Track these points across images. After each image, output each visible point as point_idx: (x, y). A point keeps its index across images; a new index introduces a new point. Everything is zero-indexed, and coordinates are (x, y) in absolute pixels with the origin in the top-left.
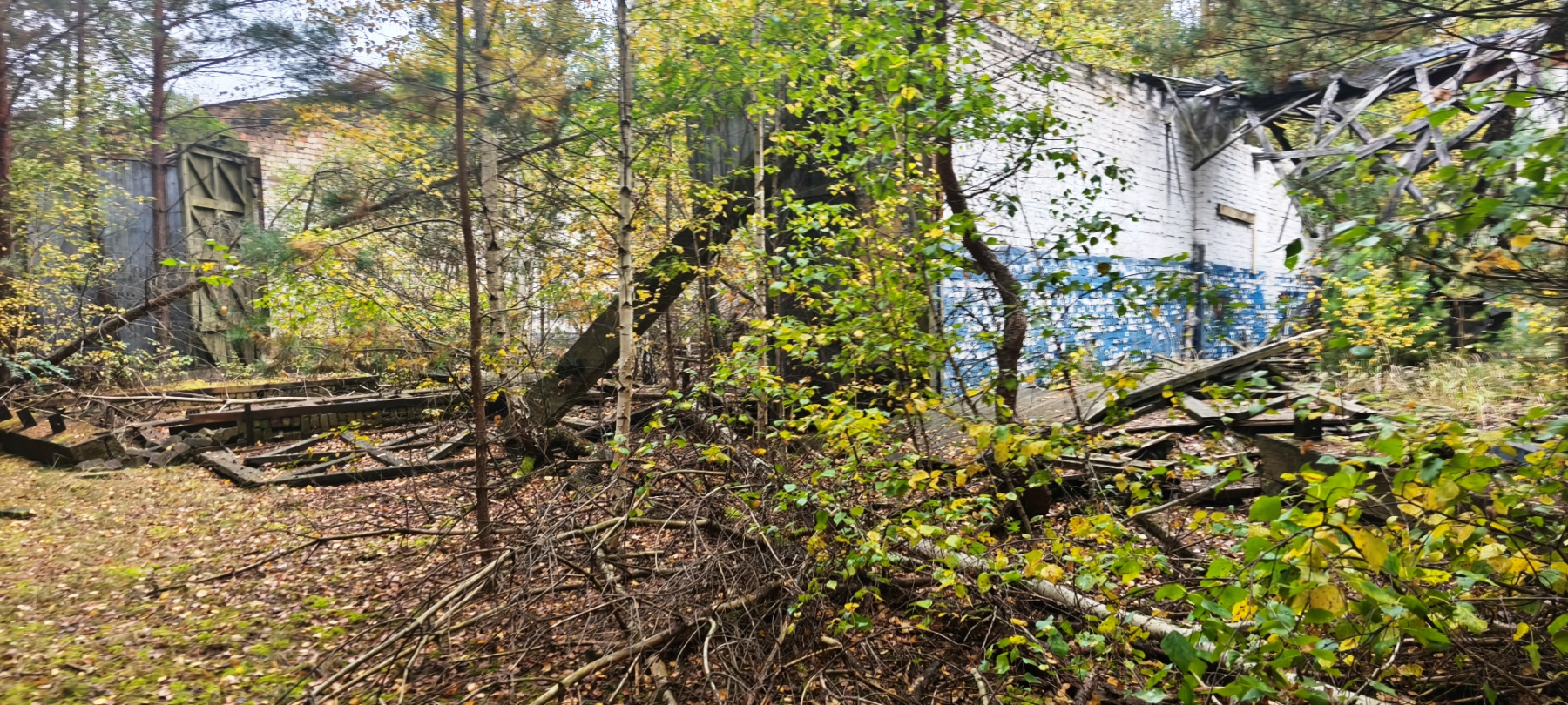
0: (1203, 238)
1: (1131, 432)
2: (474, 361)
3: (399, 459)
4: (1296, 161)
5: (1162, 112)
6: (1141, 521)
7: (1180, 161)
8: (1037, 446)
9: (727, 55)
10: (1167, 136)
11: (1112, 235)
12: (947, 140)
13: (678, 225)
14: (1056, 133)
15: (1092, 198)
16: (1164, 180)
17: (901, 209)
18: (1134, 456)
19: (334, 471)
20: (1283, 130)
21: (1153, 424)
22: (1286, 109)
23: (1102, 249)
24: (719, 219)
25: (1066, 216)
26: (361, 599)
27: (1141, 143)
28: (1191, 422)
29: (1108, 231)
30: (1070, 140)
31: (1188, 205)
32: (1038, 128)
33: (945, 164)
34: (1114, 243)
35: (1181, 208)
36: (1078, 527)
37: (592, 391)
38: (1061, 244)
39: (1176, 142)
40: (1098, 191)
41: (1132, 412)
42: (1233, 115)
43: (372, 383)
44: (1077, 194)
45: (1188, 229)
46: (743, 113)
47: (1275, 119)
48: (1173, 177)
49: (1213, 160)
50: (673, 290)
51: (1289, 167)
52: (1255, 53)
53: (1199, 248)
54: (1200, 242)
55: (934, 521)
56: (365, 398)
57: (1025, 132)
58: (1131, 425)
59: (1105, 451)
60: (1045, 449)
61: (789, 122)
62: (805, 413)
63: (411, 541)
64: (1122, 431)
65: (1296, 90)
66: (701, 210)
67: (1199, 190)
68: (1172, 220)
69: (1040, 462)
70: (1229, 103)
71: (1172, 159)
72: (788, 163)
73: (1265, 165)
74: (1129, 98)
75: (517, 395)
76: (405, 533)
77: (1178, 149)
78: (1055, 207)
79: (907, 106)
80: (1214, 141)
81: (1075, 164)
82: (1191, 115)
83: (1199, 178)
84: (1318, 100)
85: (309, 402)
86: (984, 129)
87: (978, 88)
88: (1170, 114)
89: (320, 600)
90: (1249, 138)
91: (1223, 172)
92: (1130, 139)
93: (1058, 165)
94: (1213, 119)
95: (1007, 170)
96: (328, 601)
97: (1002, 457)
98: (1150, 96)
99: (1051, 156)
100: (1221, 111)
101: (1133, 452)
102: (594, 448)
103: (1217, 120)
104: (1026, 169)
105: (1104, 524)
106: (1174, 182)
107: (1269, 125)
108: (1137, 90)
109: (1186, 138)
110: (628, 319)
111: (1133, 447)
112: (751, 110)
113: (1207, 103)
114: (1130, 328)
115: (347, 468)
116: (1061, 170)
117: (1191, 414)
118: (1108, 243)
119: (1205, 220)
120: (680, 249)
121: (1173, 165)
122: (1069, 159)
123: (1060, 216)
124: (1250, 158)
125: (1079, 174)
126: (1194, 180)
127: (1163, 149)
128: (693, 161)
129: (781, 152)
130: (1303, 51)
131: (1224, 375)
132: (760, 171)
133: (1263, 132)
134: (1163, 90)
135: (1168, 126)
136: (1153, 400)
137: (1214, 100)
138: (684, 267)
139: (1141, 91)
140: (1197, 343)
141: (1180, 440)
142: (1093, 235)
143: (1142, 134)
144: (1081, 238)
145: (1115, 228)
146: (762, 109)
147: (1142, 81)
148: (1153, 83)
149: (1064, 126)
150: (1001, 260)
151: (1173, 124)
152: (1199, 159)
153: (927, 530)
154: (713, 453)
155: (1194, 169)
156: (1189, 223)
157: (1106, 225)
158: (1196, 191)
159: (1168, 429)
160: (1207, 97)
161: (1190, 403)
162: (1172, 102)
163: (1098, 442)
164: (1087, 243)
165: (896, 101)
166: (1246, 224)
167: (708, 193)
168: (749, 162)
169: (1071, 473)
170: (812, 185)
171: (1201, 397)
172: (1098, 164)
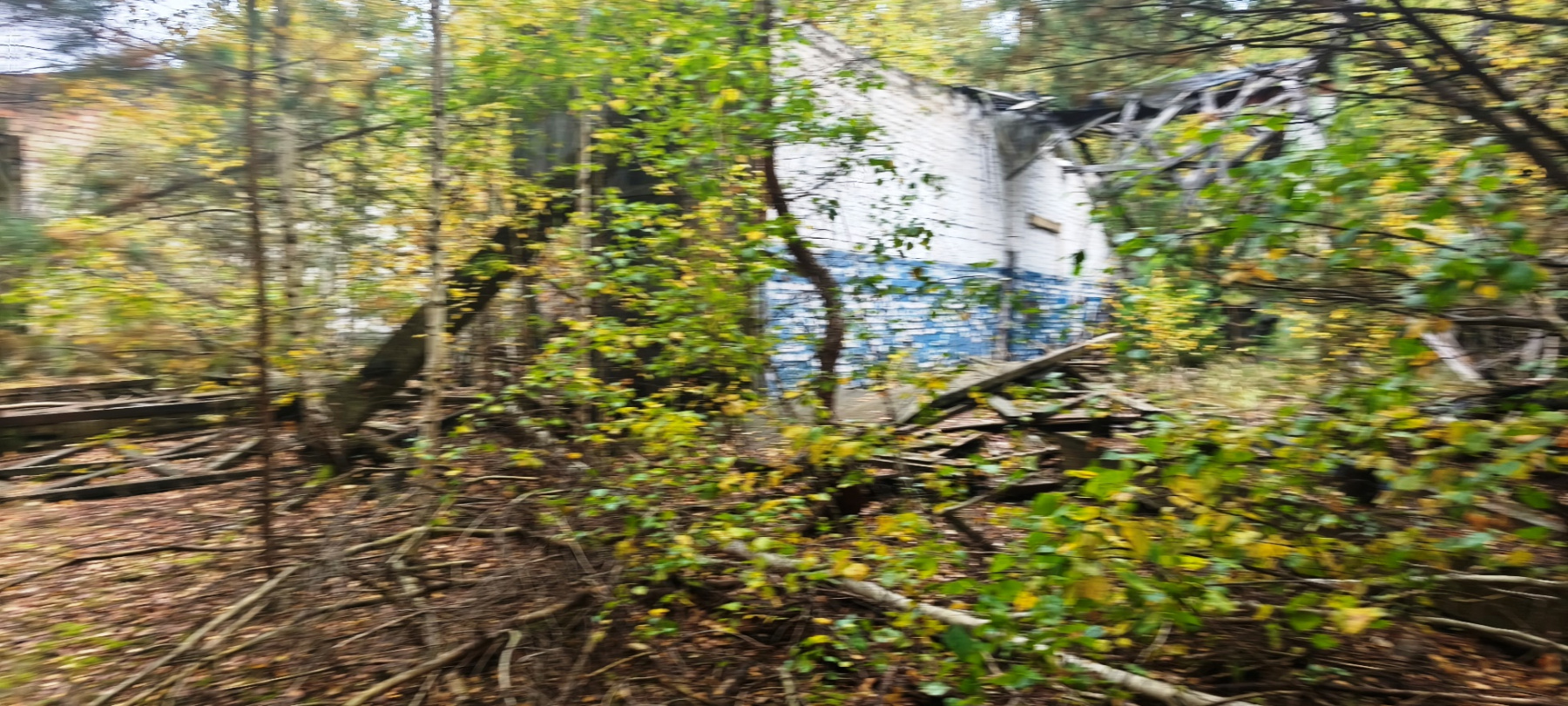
0: (1016, 245)
1: (945, 431)
2: (262, 362)
3: (179, 469)
4: (1099, 174)
5: (980, 124)
6: (950, 517)
7: (997, 170)
8: (849, 447)
9: (550, 46)
10: (985, 148)
11: (926, 241)
12: (770, 144)
13: (498, 220)
14: (875, 139)
15: (909, 204)
16: (984, 190)
17: (727, 211)
18: (947, 455)
19: (98, 484)
20: (1088, 145)
21: (965, 424)
22: (1090, 126)
23: (918, 253)
24: (540, 217)
25: (884, 221)
26: (122, 623)
27: (961, 152)
28: (999, 421)
29: (923, 236)
30: (888, 147)
31: (1003, 214)
32: (859, 133)
33: (768, 165)
34: (928, 248)
35: (997, 216)
36: (889, 525)
37: (402, 394)
38: (879, 248)
39: (994, 153)
40: (914, 197)
41: (944, 412)
42: (1043, 130)
43: (147, 386)
44: (895, 200)
45: (1002, 236)
46: (565, 108)
47: (1082, 135)
48: (990, 186)
49: (1024, 171)
50: (489, 290)
51: (1092, 180)
52: (1060, 70)
53: (1011, 255)
54: (1013, 249)
55: (748, 523)
56: (139, 403)
57: (847, 138)
58: (942, 425)
59: (916, 450)
60: (859, 449)
61: (613, 119)
62: (619, 416)
63: (187, 559)
64: (935, 431)
65: (1099, 109)
66: (523, 208)
67: (1012, 199)
68: (987, 228)
69: (851, 465)
70: (1040, 118)
71: (988, 168)
72: (611, 160)
73: (1072, 177)
74: (949, 109)
75: (314, 400)
76: (178, 550)
77: (995, 159)
78: (875, 212)
79: (729, 106)
80: (1026, 153)
81: (893, 171)
82: (1007, 128)
83: (1013, 188)
84: (1118, 118)
85: (73, 407)
86: (807, 133)
87: (800, 94)
88: (987, 126)
89: (72, 627)
90: (1058, 152)
91: (1035, 183)
92: (950, 149)
93: (877, 171)
94: (1026, 132)
95: (828, 174)
96: (80, 628)
97: (815, 459)
98: (968, 109)
99: (873, 162)
100: (1033, 125)
101: (944, 450)
102: (399, 453)
103: (1029, 134)
104: (846, 174)
105: (911, 521)
106: (991, 190)
107: (1074, 139)
108: (956, 101)
109: (1001, 150)
110: (437, 318)
111: (946, 446)
112: (575, 106)
113: (1021, 117)
115: (114, 481)
116: (881, 176)
117: (1001, 415)
118: (922, 247)
119: (1018, 229)
120: (497, 246)
121: (992, 175)
122: (887, 165)
123: (878, 220)
124: (1060, 171)
125: (897, 179)
126: (1009, 190)
127: (983, 160)
128: (517, 154)
129: (606, 149)
130: (1102, 71)
131: (1028, 377)
132: (585, 168)
133: (1070, 147)
134: (981, 103)
135: (986, 137)
136: (961, 402)
137: (1027, 114)
138: (501, 265)
139: (960, 102)
140: (1010, 346)
141: (989, 438)
142: (910, 239)
143: (962, 143)
144: (898, 243)
145: (930, 234)
146: (587, 105)
147: (961, 93)
148: (972, 95)
149: (884, 133)
150: (822, 263)
151: (990, 136)
152: (1013, 170)
153: (738, 532)
154: (525, 457)
155: (1009, 178)
156: (1004, 231)
157: (920, 231)
158: (1010, 201)
159: (978, 428)
160: (1020, 111)
161: (999, 403)
162: (989, 114)
163: (911, 442)
164: (903, 248)
165: (720, 102)
166: (1052, 232)
167: (528, 189)
168: (572, 158)
169: (885, 472)
170: (637, 185)
171: (1009, 397)
172: (916, 170)
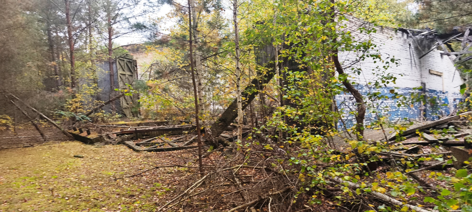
0: (425, 81)
1: (404, 144)
2: (197, 118)
3: (176, 145)
4: (456, 55)
5: (408, 40)
6: (410, 174)
7: (415, 56)
8: (373, 148)
9: (266, 27)
10: (410, 48)
11: (394, 81)
12: (336, 51)
13: (252, 78)
14: (372, 48)
15: (386, 69)
16: (410, 62)
17: (322, 73)
18: (406, 152)
19: (159, 148)
20: (450, 45)
21: (412, 142)
22: (451, 38)
23: (391, 85)
24: (265, 76)
25: (378, 74)
26: (169, 184)
27: (401, 50)
28: (427, 142)
29: (393, 79)
30: (378, 51)
31: (419, 70)
32: (366, 47)
33: (336, 59)
34: (395, 83)
35: (416, 71)
36: (390, 175)
37: (229, 127)
38: (377, 84)
39: (413, 50)
40: (388, 66)
41: (405, 138)
42: (432, 41)
43: (167, 123)
44: (381, 67)
45: (419, 78)
46: (271, 44)
47: (448, 42)
48: (413, 61)
49: (426, 55)
50: (252, 97)
51: (454, 57)
52: (440, 21)
53: (424, 84)
54: (424, 82)
55: (339, 171)
56: (166, 127)
57: (362, 48)
58: (404, 142)
59: (396, 150)
60: (376, 149)
61: (285, 47)
62: (296, 136)
63: (181, 169)
64: (401, 144)
65: (455, 32)
66: (259, 73)
67: (422, 65)
68: (413, 75)
69: (373, 153)
70: (431, 37)
71: (412, 55)
72: (285, 59)
73: (445, 57)
74: (395, 36)
75: (208, 128)
76: (179, 166)
77: (414, 52)
78: (374, 72)
79: (323, 42)
80: (427, 49)
81: (380, 58)
82: (418, 41)
83: (422, 61)
84: (462, 35)
85: (151, 128)
86: (348, 47)
87: (346, 35)
88: (410, 41)
89: (158, 184)
90: (439, 48)
91: (430, 59)
92: (397, 49)
93: (374, 59)
94: (426, 42)
95: (357, 60)
96: (160, 184)
97: (361, 151)
98: (403, 35)
99: (371, 56)
100: (428, 39)
101: (405, 151)
102: (231, 144)
103: (427, 42)
104: (363, 60)
105: (398, 175)
106: (413, 62)
107: (446, 43)
108: (398, 33)
109: (416, 48)
110: (240, 106)
111: (405, 149)
112: (274, 44)
113: (423, 37)
114: (401, 110)
115: (162, 147)
116: (375, 60)
117: (425, 139)
118: (392, 83)
119: (425, 75)
120: (254, 85)
121: (412, 57)
123: (375, 75)
124: (440, 55)
125: (381, 61)
126: (420, 62)
127: (409, 52)
128: (257, 59)
129: (283, 56)
130: (457, 20)
131: (436, 126)
132: (277, 62)
133: (444, 46)
134: (407, 33)
135: (410, 45)
136: (412, 134)
137: (426, 36)
138: (255, 90)
139: (400, 34)
140: (425, 115)
141: (422, 147)
142: (387, 80)
143: (401, 47)
144: (383, 82)
145: (395, 78)
146: (277, 43)
147: (400, 31)
148: (404, 31)
149: (375, 46)
150: (355, 88)
151: (411, 44)
152: (422, 55)
153: (338, 174)
154: (268, 147)
155: (420, 58)
156: (419, 76)
157: (392, 77)
158: (421, 66)
159: (417, 144)
160: (423, 35)
161: (426, 135)
162: (411, 37)
163: (393, 147)
164: (386, 83)
165: (320, 40)
166: (440, 76)
167: (261, 68)
168: (274, 59)
169: (383, 157)
170: (293, 66)
171: (429, 133)
172: (388, 58)
